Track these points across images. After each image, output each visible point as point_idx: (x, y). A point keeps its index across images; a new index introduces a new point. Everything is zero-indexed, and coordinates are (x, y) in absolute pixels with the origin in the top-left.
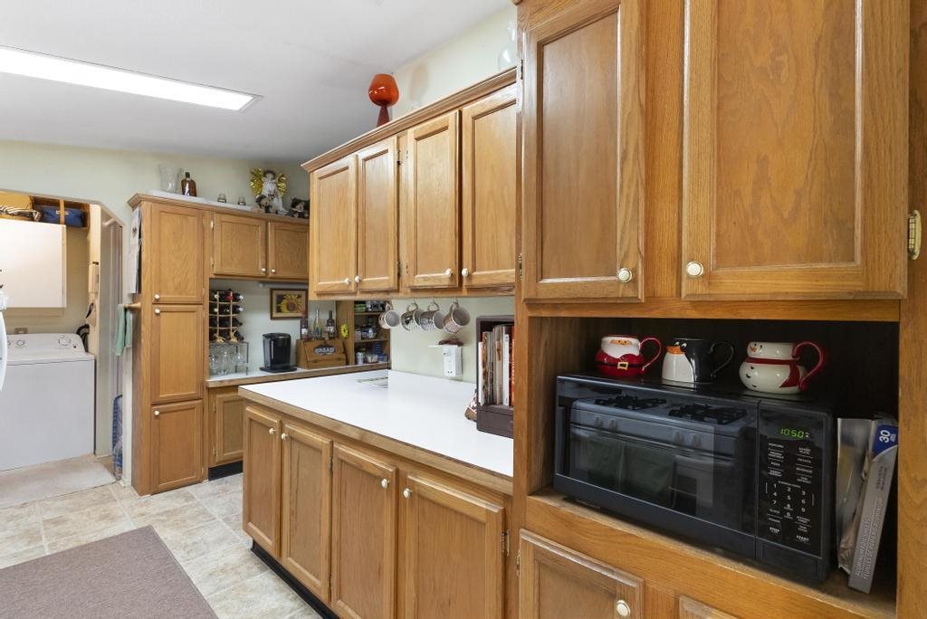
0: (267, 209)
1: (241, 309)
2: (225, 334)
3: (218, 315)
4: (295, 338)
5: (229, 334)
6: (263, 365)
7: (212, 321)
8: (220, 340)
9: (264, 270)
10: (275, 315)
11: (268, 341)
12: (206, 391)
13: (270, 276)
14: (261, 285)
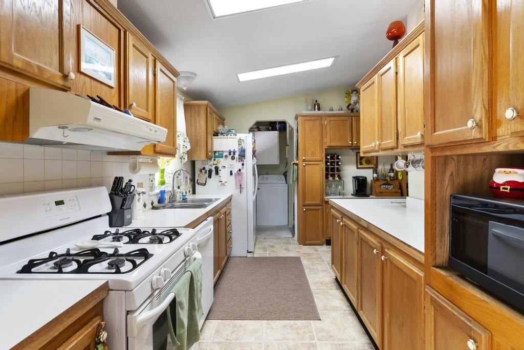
0: (352, 110)
1: (340, 163)
2: (333, 176)
3: (330, 167)
4: (369, 179)
5: (335, 176)
6: (352, 193)
7: (327, 169)
8: (330, 178)
9: (350, 143)
10: (359, 166)
11: (354, 180)
12: (324, 202)
13: (354, 145)
14: (351, 151)
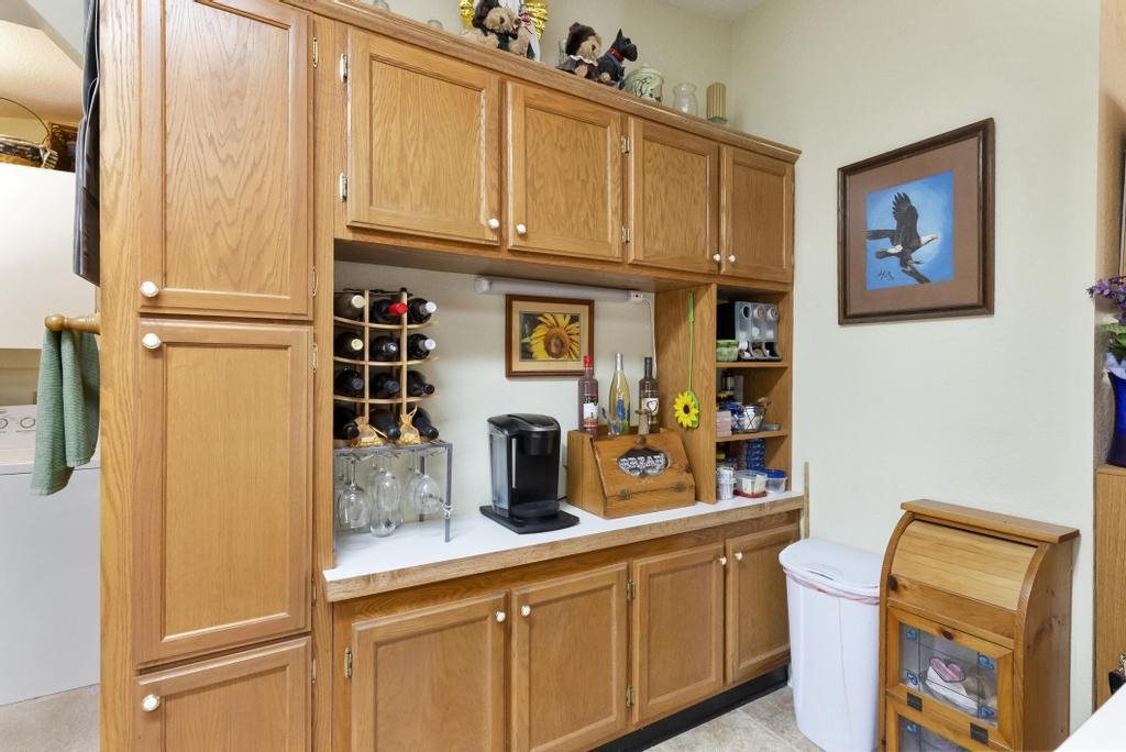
0: (505, 38)
1: (430, 344)
2: (385, 419)
3: (367, 363)
4: (568, 425)
5: (397, 421)
6: (487, 500)
7: (344, 380)
8: (370, 437)
9: (494, 223)
10: (519, 365)
11: (502, 436)
13: (512, 242)
14: (484, 284)
